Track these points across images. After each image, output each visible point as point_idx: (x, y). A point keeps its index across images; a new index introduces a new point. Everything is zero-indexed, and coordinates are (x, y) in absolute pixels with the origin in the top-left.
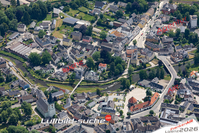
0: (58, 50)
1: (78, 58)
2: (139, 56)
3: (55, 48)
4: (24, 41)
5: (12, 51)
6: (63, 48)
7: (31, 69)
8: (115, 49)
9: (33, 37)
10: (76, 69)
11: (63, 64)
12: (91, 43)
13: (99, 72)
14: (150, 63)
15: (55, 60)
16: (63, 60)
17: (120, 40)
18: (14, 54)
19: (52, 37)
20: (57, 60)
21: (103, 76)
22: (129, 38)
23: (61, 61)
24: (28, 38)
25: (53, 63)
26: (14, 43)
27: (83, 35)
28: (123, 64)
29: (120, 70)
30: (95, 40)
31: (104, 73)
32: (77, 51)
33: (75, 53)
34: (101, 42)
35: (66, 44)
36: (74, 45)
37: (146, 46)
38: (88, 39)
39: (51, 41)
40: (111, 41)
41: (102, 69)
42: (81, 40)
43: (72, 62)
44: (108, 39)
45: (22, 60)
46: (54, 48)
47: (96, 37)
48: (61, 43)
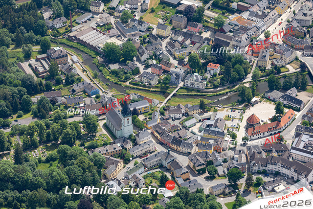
0: (148, 42)
1: (177, 54)
2: (271, 56)
3: (145, 39)
4: (99, 26)
5: (79, 39)
6: (156, 39)
7: (104, 67)
8: (235, 43)
9: (112, 20)
10: (172, 69)
11: (154, 62)
12: (201, 33)
13: (208, 76)
14: (288, 66)
15: (141, 56)
16: (155, 56)
17: (245, 30)
18: (81, 45)
19: (141, 22)
20: (146, 56)
21: (213, 83)
22: (258, 29)
23: (151, 58)
24: (105, 22)
25: (139, 60)
26: (82, 29)
27: (189, 20)
28: (245, 66)
29: (239, 74)
30: (207, 28)
31: (215, 78)
32: (177, 44)
33: (173, 46)
34: (215, 32)
35: (162, 32)
36: (173, 35)
37: (283, 41)
38: (196, 26)
39: (139, 27)
40: (230, 31)
41: (212, 72)
42: (186, 28)
43: (169, 60)
44: (226, 28)
45: (93, 54)
46: (142, 39)
47: (209, 25)
48: (154, 32)
